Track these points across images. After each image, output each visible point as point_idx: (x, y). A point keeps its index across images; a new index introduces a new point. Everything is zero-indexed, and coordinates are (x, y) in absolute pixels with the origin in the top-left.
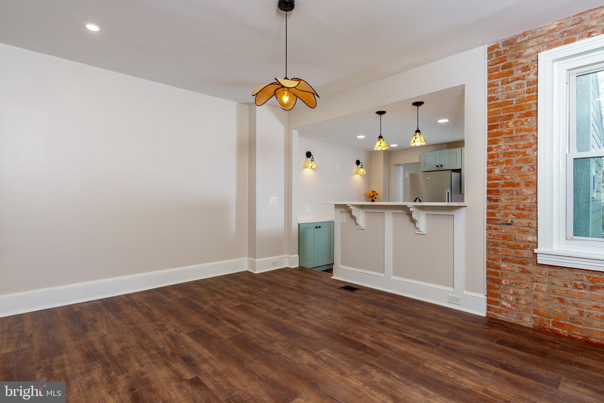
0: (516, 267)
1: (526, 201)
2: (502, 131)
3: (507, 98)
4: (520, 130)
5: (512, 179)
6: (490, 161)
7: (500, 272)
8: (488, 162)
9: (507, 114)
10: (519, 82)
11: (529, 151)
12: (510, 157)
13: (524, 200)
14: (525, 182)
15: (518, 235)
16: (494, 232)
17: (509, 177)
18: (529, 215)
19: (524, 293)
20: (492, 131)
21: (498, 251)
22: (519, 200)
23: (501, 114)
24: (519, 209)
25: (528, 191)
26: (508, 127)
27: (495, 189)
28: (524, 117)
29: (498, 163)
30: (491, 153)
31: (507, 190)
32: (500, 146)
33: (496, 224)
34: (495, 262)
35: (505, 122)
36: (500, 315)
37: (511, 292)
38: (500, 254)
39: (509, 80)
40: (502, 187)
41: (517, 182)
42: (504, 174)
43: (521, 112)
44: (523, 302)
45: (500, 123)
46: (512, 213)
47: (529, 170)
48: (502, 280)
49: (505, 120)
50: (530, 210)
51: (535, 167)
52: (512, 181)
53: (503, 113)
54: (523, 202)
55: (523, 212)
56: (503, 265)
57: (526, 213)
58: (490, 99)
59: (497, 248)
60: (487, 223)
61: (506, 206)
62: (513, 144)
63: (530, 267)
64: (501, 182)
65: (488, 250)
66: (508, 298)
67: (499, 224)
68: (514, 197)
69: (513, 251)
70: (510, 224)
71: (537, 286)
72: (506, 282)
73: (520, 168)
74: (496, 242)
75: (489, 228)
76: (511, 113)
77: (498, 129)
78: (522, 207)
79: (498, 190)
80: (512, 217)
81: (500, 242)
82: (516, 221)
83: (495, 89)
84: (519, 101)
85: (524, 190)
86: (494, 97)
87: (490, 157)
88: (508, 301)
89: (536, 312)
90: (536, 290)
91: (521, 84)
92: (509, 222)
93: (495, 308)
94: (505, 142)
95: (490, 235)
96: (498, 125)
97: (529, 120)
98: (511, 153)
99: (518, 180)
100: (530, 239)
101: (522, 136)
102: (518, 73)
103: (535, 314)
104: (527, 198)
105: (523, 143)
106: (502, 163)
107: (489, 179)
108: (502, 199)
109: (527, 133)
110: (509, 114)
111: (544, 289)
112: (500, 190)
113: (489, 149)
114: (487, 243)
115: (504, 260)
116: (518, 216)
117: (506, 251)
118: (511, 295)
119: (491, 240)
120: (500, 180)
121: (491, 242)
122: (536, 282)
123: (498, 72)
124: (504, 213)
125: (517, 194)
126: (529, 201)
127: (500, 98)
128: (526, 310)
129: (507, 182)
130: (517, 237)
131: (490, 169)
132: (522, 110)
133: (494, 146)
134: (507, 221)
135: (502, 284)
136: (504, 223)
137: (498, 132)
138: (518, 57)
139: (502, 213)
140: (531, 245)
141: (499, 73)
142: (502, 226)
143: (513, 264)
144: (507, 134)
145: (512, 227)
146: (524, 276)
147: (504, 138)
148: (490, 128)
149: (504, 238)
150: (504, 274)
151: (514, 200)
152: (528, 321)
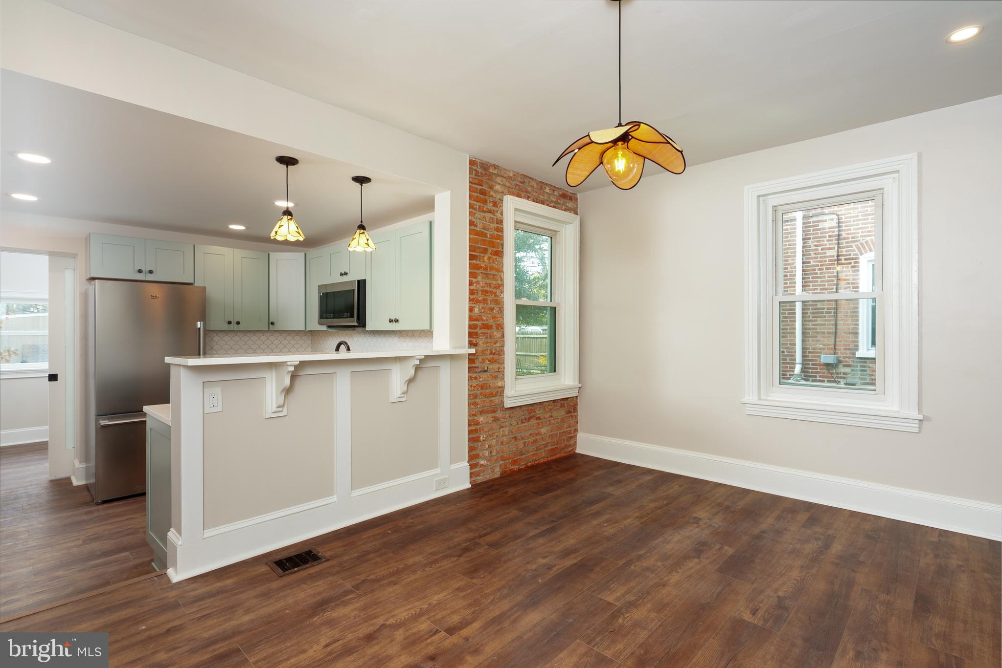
0: (489, 418)
1: (496, 345)
2: (480, 264)
3: (483, 229)
4: (492, 268)
5: (487, 320)
6: (472, 297)
7: (478, 427)
8: (469, 298)
9: (483, 246)
10: (491, 215)
11: (498, 292)
12: (486, 295)
13: (495, 344)
14: (496, 324)
15: (492, 382)
16: (475, 383)
17: (485, 318)
18: (498, 359)
19: (495, 443)
20: (472, 262)
21: (477, 404)
22: (492, 344)
23: (479, 245)
24: (491, 353)
25: (497, 335)
26: (484, 262)
27: (474, 331)
28: (494, 255)
29: (478, 302)
30: (472, 287)
31: (483, 333)
32: (478, 281)
33: (476, 372)
34: (475, 418)
35: (482, 255)
36: (479, 478)
37: (487, 446)
38: (479, 407)
39: (485, 209)
40: (480, 329)
41: (490, 324)
42: (482, 314)
43: (493, 249)
44: (494, 453)
45: (478, 254)
46: (487, 359)
47: (498, 312)
48: (480, 436)
49: (482, 253)
50: (499, 355)
51: (502, 309)
52: (487, 322)
53: (480, 245)
54: (495, 346)
55: (495, 357)
56: (481, 419)
57: (496, 357)
58: (471, 223)
59: (476, 400)
60: (469, 372)
61: (483, 351)
62: (488, 281)
63: (499, 414)
64: (479, 323)
65: (469, 405)
66: (485, 454)
67: (478, 372)
68: (489, 341)
69: (488, 400)
70: (486, 371)
71: (503, 431)
72: (484, 437)
73: (492, 309)
74: (476, 393)
75: (470, 378)
76: (486, 247)
77: (477, 261)
78: (494, 351)
79: (477, 332)
80: (488, 363)
81: (478, 392)
82: (490, 367)
83: (475, 213)
84: (492, 237)
85: (495, 333)
86: (474, 222)
87: (472, 292)
88: (484, 458)
89: (503, 459)
90: (503, 436)
91: (492, 219)
92: (486, 369)
93: (474, 472)
94: (482, 279)
95: (471, 386)
96: (477, 256)
97: (498, 259)
98: (487, 291)
99: (491, 322)
100: (500, 385)
101: (494, 275)
102: (490, 206)
103: (501, 461)
104: (497, 341)
105: (494, 282)
106: (479, 302)
107: (471, 319)
108: (480, 343)
109: (497, 273)
110: (484, 247)
111: (507, 433)
112: (479, 332)
113: (471, 284)
114: (469, 397)
115: (482, 412)
116: (492, 361)
117: (484, 401)
118: (486, 450)
119: (472, 393)
120: (479, 320)
121: (472, 394)
122: (502, 427)
123: (476, 194)
124: (482, 359)
125: (490, 337)
126: (498, 345)
127: (478, 226)
128: (496, 461)
129: (483, 324)
130: (491, 385)
131: (471, 306)
132: (494, 247)
133: (474, 280)
134: (484, 368)
135: (480, 441)
136: (482, 370)
137: (477, 265)
138: (490, 188)
139: (480, 359)
140: (500, 390)
141: (477, 196)
142: (480, 374)
143: (487, 415)
144: (484, 269)
145: (488, 374)
146: (494, 424)
147: (482, 273)
148: (472, 257)
149: (482, 387)
150: (481, 428)
151: (489, 344)
152: (497, 473)
